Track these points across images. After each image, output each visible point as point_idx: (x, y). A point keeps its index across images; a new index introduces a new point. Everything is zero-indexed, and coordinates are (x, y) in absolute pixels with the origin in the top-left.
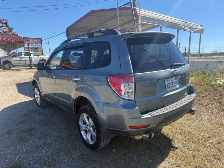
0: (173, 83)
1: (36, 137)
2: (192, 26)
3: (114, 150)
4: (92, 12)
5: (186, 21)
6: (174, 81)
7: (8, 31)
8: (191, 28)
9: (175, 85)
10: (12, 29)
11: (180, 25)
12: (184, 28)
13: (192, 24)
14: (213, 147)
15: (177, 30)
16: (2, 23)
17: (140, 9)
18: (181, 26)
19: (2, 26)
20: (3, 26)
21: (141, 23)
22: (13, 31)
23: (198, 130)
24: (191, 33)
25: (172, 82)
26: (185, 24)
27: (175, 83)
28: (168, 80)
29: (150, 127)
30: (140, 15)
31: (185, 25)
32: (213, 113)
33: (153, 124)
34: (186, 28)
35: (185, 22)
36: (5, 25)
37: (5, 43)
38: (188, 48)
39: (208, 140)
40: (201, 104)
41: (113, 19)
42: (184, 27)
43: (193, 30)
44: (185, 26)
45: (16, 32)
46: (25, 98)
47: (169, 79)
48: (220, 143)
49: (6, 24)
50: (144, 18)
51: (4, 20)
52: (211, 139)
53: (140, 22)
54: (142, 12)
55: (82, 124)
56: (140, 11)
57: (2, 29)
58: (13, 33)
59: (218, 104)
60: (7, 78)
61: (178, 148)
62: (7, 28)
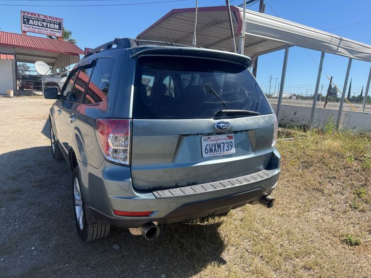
0: (222, 145)
1: (16, 204)
2: (355, 47)
3: (116, 247)
4: (174, 13)
5: (343, 38)
6: (225, 141)
7: (61, 36)
8: (351, 51)
9: (226, 148)
10: (70, 33)
11: (328, 44)
12: (336, 49)
13: (355, 44)
14: (292, 274)
15: (322, 53)
16: (54, 24)
17: (247, 10)
18: (331, 45)
19: (53, 27)
20: (54, 29)
21: (246, 36)
22: (71, 38)
23: (285, 237)
24: (351, 59)
25: (219, 142)
26: (340, 42)
27: (226, 145)
28: (209, 138)
29: (153, 216)
30: (245, 21)
31: (339, 44)
32: (334, 210)
33: (157, 212)
34: (340, 50)
35: (341, 40)
36: (57, 27)
37: (56, 55)
38: (343, 87)
39: (291, 259)
40: (322, 191)
41: (212, 25)
42: (338, 48)
43: (355, 55)
44: (338, 46)
45: (75, 39)
46: (45, 142)
47: (213, 137)
48: (310, 269)
49: (60, 24)
50: (253, 27)
51: (56, 19)
52: (297, 257)
53: (244, 32)
54: (250, 15)
55: (77, 195)
56: (246, 14)
57: (53, 33)
58: (71, 40)
59: (353, 196)
60: (42, 108)
61: (226, 263)
62: (60, 31)
